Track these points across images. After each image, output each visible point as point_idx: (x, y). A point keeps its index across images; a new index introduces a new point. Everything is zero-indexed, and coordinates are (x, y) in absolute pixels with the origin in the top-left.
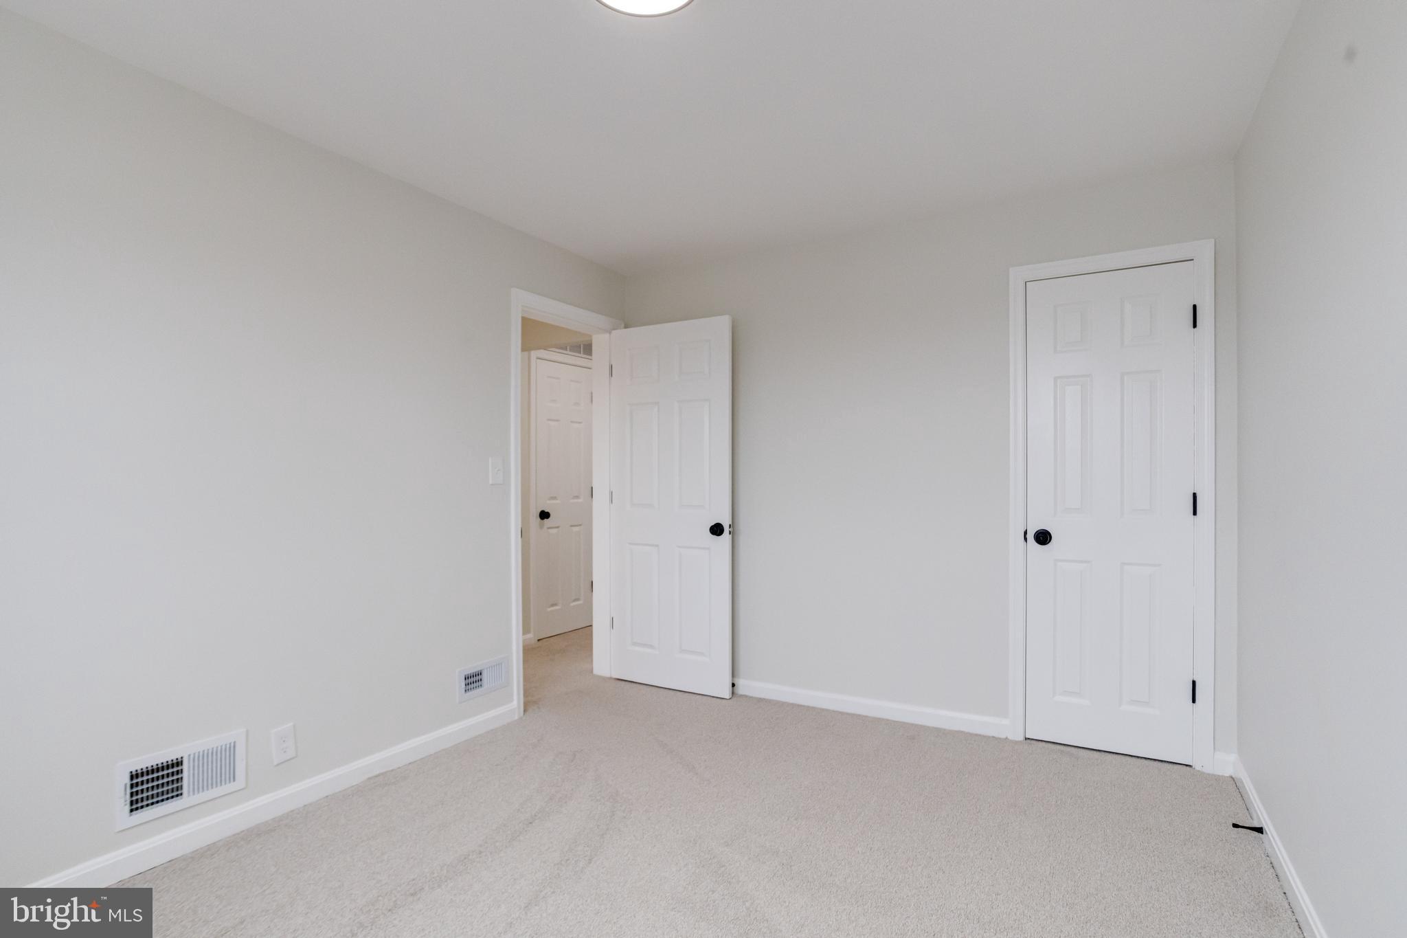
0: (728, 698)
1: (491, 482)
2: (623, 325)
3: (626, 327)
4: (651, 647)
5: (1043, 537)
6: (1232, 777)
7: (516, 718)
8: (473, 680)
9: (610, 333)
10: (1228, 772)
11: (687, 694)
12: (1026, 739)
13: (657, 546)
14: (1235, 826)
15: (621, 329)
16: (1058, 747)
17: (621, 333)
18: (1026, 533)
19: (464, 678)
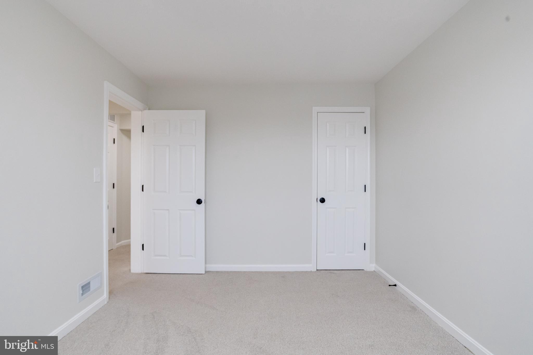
0: (204, 273)
1: (94, 182)
2: (148, 108)
3: (149, 109)
4: (165, 256)
5: (323, 200)
6: (374, 271)
7: (106, 303)
8: (85, 288)
9: (142, 111)
10: (373, 269)
11: (184, 275)
12: (317, 270)
13: (168, 210)
14: (390, 285)
15: (147, 110)
16: (328, 271)
17: (147, 112)
18: (317, 199)
19: (81, 287)
